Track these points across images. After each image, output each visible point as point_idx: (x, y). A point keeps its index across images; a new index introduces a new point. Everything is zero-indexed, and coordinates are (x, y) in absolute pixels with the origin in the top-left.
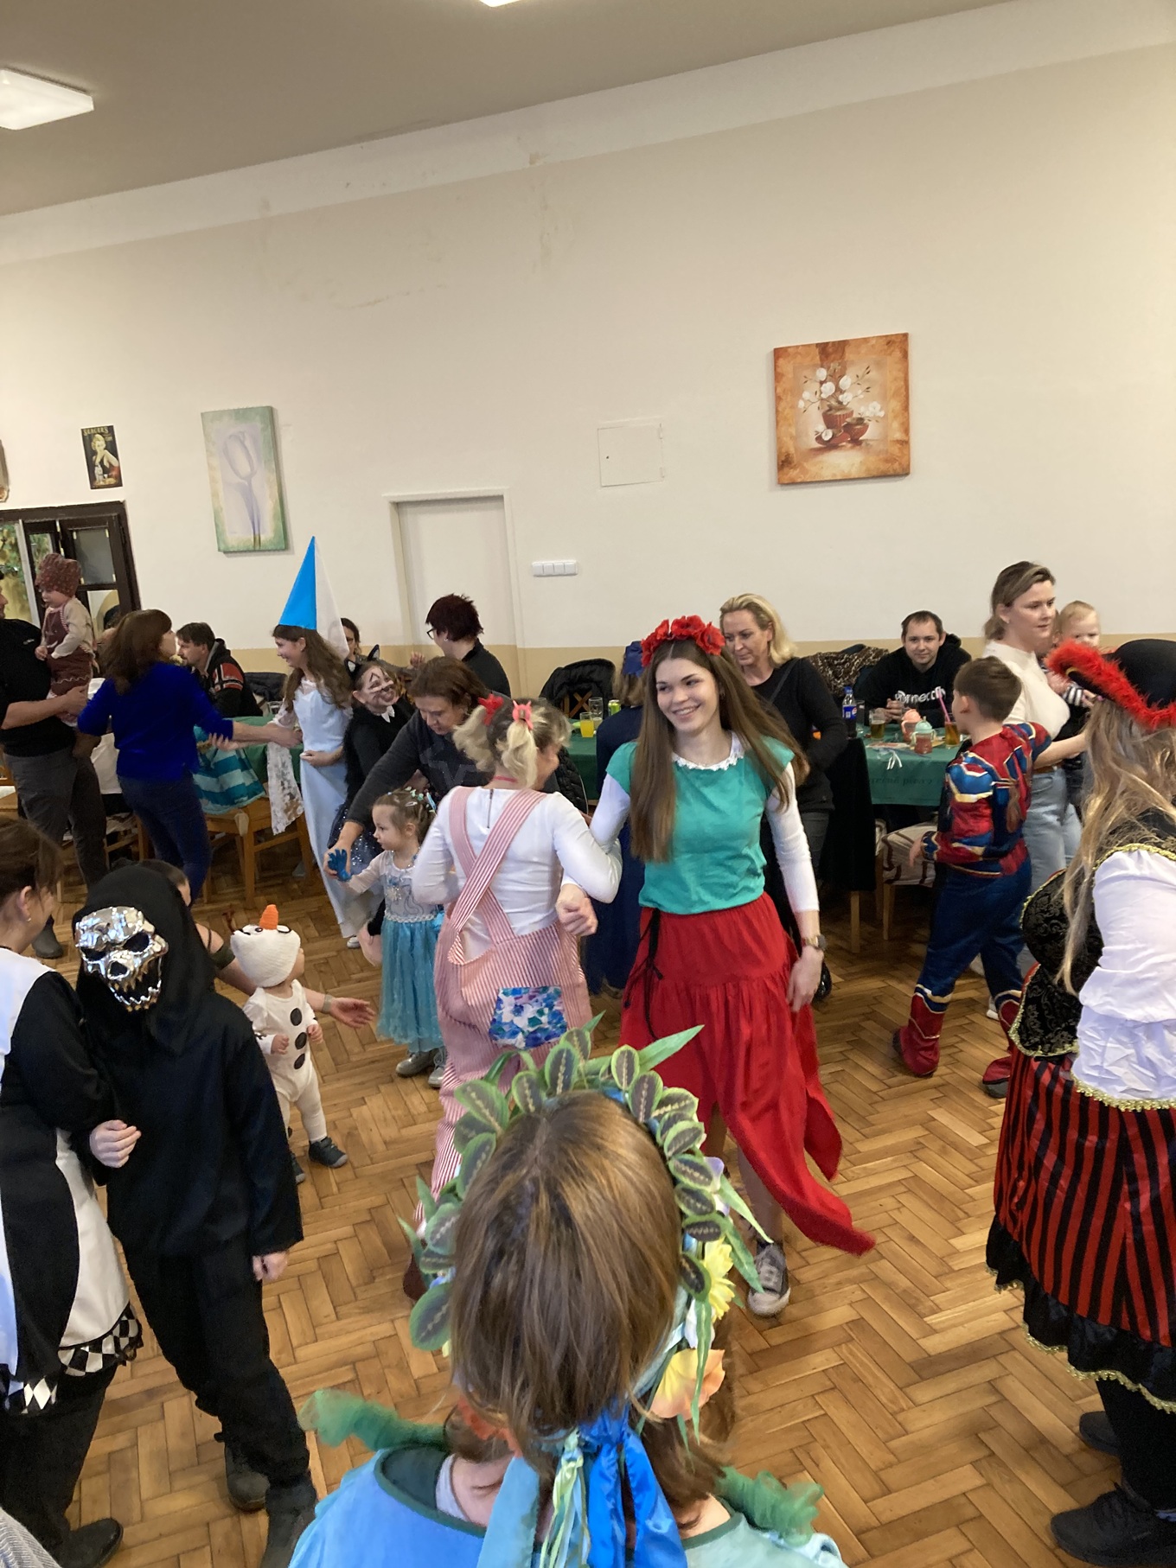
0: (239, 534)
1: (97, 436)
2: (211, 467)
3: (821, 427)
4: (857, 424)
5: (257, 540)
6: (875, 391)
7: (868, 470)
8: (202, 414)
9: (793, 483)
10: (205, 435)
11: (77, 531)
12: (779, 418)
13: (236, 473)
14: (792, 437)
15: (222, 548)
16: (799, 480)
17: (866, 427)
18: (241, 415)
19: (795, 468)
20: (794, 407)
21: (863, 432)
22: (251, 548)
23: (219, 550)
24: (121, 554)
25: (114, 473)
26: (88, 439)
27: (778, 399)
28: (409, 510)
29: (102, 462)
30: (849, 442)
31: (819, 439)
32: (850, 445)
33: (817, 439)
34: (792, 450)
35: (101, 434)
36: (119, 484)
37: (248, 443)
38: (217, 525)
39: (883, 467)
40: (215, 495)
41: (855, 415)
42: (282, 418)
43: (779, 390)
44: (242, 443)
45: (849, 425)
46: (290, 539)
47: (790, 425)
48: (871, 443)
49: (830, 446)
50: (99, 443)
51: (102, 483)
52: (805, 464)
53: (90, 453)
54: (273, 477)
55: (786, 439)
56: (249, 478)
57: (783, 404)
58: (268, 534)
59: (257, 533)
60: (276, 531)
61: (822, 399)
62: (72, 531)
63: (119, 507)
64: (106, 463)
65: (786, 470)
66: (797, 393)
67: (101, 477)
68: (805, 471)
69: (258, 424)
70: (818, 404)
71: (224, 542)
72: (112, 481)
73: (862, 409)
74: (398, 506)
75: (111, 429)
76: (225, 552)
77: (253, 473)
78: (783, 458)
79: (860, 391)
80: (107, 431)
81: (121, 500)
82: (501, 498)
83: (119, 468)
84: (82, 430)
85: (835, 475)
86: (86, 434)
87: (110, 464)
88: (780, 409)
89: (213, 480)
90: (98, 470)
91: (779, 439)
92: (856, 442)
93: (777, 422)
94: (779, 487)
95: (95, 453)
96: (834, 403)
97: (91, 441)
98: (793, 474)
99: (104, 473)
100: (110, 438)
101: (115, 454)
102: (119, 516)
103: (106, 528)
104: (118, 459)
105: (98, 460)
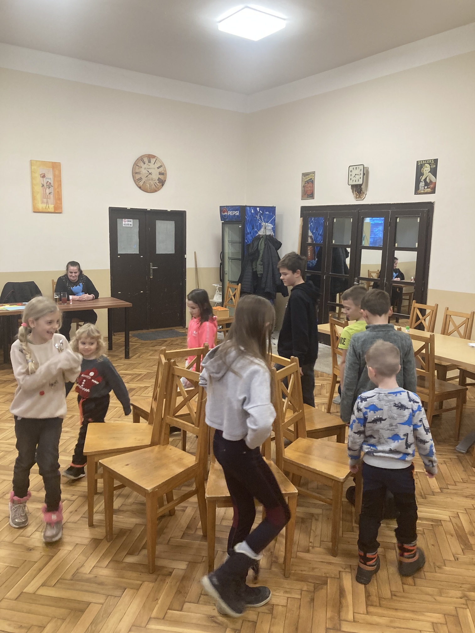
1: (426, 165)
11: (400, 218)
24: (425, 232)
25: (432, 186)
26: (420, 166)
29: (425, 180)
35: (429, 164)
36: (433, 192)
50: (426, 169)
51: (422, 192)
53: (419, 174)
62: (397, 218)
63: (430, 206)
64: (428, 180)
67: (423, 188)
72: (429, 190)
75: (436, 161)
80: (433, 162)
81: (432, 201)
83: (436, 183)
84: (417, 162)
86: (419, 164)
87: (431, 181)
90: (422, 184)
95: (422, 174)
97: (422, 167)
99: (425, 186)
100: (435, 166)
101: (435, 174)
102: (428, 211)
103: (419, 217)
104: (436, 178)
105: (424, 178)
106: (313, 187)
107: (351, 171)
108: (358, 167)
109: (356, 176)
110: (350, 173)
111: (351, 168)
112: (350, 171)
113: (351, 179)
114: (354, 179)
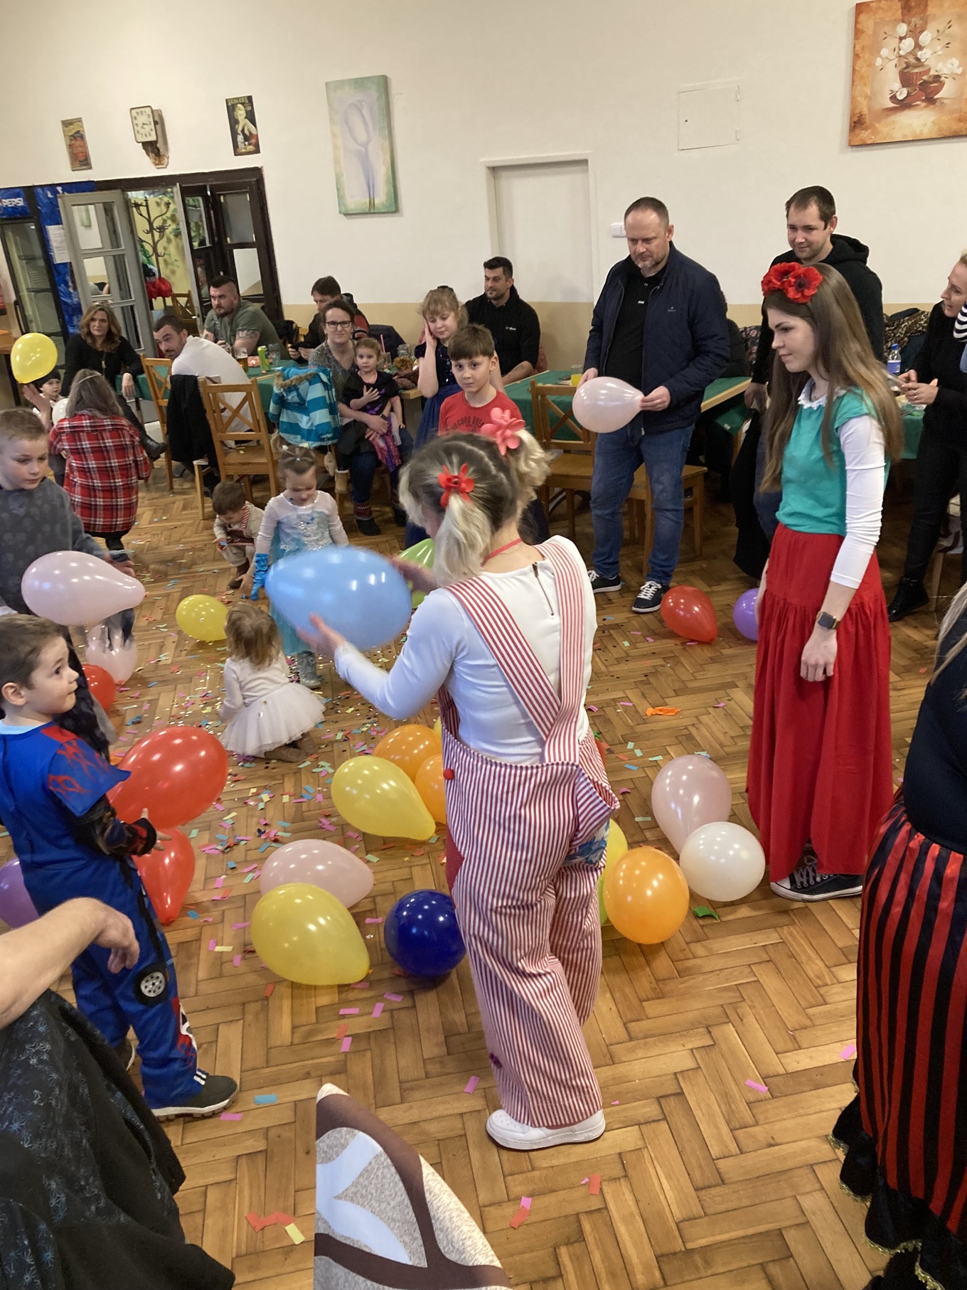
0: (357, 199)
1: (240, 106)
2: (334, 135)
3: (896, 85)
4: (934, 82)
5: (372, 204)
6: (955, 46)
7: (940, 130)
8: (327, 84)
9: (864, 145)
10: (330, 105)
11: (224, 195)
12: (856, 77)
13: (356, 141)
14: (866, 97)
15: (343, 210)
16: (869, 142)
17: (942, 84)
18: (360, 83)
19: (866, 129)
20: (871, 65)
21: (938, 90)
22: (367, 211)
23: (340, 213)
24: (259, 216)
25: (253, 141)
26: (231, 108)
27: (856, 56)
28: (504, 174)
29: (243, 131)
30: (923, 101)
31: (893, 98)
32: (924, 104)
33: (891, 98)
34: (865, 111)
35: (242, 104)
36: (257, 151)
37: (365, 112)
38: (338, 189)
39: (956, 127)
40: (337, 161)
41: (933, 73)
42: (394, 88)
43: (858, 47)
44: (360, 111)
45: (925, 82)
46: (399, 202)
47: (865, 85)
48: (945, 101)
49: (903, 105)
50: (241, 113)
51: (243, 150)
52: (877, 125)
53: (233, 122)
54: (387, 143)
55: (861, 99)
56: (365, 145)
57: (860, 63)
58: (381, 198)
59: (372, 196)
60: (388, 194)
61: (900, 56)
62: (220, 195)
63: (257, 173)
64: (246, 132)
65: (857, 131)
66: (875, 51)
67: (243, 146)
68: (876, 132)
69: (373, 93)
70: (895, 62)
71: (344, 205)
72: (251, 148)
73: (940, 66)
74: (494, 170)
75: (250, 98)
76: (346, 215)
77: (368, 142)
78: (856, 119)
79: (939, 48)
80: (247, 101)
81: (259, 166)
82: (585, 162)
83: (257, 136)
84: (227, 100)
85: (905, 135)
86: (230, 104)
87: (250, 133)
88: (857, 68)
89: (335, 147)
90: (240, 138)
91: (853, 100)
92: (930, 101)
93: (853, 81)
94: (850, 149)
95: (237, 122)
96: (912, 60)
97: (234, 110)
98: (865, 135)
101: (254, 122)
102: (257, 181)
103: (247, 192)
104: (255, 126)
105: (240, 129)
106: (84, 146)
107: (135, 118)
108: (143, 109)
109: (145, 126)
110: (135, 122)
111: (134, 111)
112: (133, 118)
113: (138, 132)
114: (142, 131)
